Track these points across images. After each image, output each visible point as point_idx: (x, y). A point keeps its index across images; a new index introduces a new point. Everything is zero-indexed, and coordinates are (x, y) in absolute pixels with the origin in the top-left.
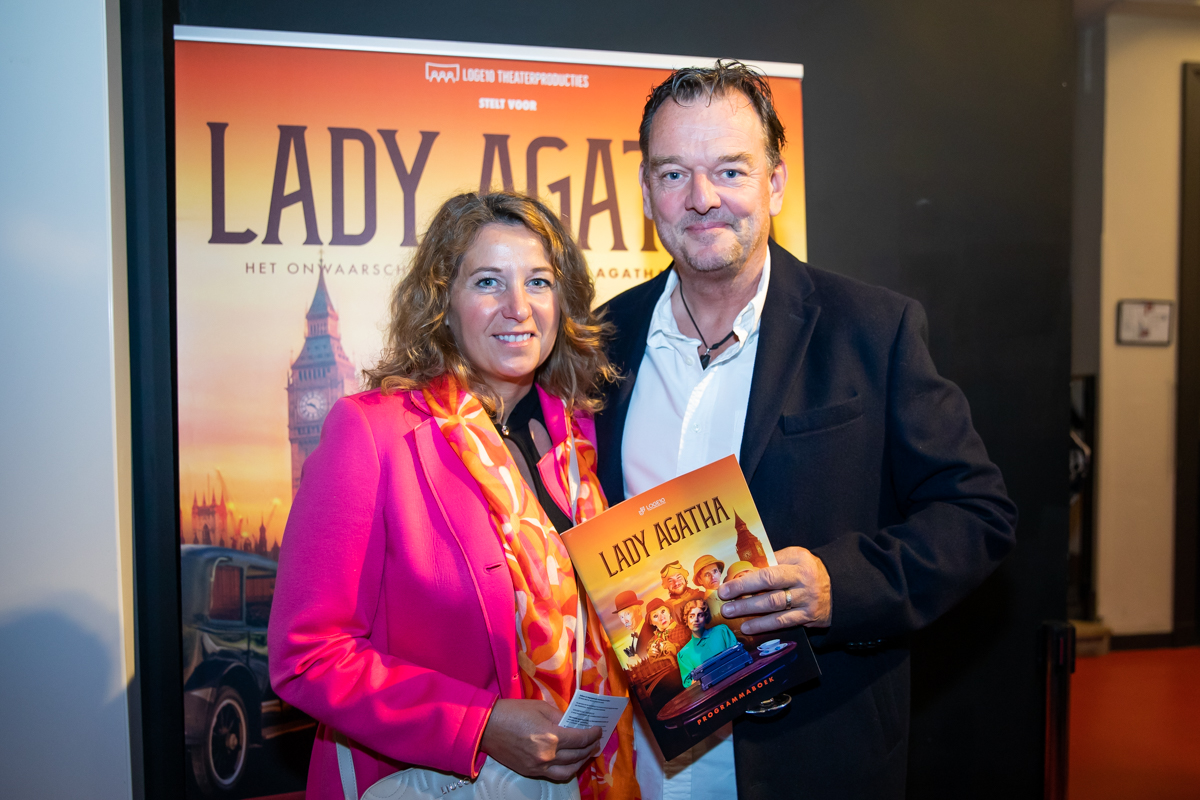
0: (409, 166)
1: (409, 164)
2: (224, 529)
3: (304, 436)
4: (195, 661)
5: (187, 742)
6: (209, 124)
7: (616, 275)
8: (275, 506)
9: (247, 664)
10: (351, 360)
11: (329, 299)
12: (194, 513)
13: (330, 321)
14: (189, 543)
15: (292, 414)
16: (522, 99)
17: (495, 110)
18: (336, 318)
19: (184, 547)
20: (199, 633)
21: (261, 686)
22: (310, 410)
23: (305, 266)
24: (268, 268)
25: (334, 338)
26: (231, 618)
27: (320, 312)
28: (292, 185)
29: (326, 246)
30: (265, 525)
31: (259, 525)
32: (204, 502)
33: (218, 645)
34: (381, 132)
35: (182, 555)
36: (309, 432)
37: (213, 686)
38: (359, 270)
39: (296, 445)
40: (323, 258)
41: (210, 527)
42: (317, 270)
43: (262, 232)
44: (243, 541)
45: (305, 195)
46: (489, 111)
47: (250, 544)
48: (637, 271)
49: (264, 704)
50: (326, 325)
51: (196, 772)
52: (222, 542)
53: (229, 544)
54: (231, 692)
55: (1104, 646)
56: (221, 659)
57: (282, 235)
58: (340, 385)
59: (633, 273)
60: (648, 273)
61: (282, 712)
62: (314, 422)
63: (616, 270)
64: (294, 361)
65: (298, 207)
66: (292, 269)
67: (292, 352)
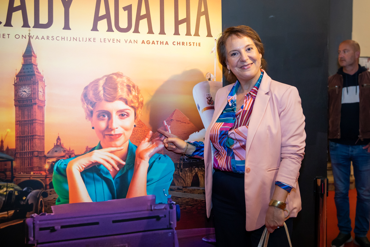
3: (21, 104)
7: (150, 43)
8: (8, 132)
11: (33, 49)
13: (33, 58)
15: (16, 95)
18: (36, 57)
22: (24, 93)
23: (22, 36)
24: (6, 36)
25: (34, 65)
28: (17, 3)
29: (31, 28)
30: (3, 140)
31: (1, 140)
36: (23, 102)
38: (46, 38)
39: (17, 108)
40: (30, 33)
42: (27, 38)
43: (4, 21)
45: (23, 7)
50: (31, 59)
57: (12, 23)
58: (37, 84)
59: (156, 43)
60: (162, 43)
61: (8, 217)
62: (26, 98)
63: (149, 41)
64: (17, 74)
65: (20, 12)
66: (17, 37)
67: (16, 70)
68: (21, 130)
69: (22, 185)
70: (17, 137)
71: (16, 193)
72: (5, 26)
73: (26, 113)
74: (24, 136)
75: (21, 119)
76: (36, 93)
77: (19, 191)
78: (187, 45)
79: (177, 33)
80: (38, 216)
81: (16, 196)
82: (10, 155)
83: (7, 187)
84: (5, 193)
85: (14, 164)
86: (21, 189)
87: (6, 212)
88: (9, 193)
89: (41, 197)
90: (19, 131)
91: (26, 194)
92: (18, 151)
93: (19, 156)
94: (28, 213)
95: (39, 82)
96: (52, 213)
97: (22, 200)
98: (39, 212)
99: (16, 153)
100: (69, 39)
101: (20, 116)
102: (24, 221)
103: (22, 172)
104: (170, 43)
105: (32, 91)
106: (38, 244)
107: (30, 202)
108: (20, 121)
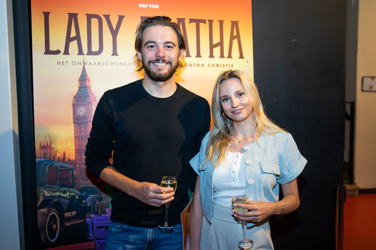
0: (114, 28)
1: (114, 26)
2: (51, 154)
3: (79, 121)
4: (41, 199)
5: (39, 227)
6: (43, 12)
7: (187, 65)
8: (69, 146)
9: (59, 200)
10: (95, 95)
11: (87, 74)
12: (40, 148)
13: (87, 81)
14: (39, 158)
15: (74, 114)
16: (154, 5)
17: (144, 8)
18: (89, 81)
19: (37, 160)
20: (42, 190)
21: (64, 208)
22: (80, 112)
23: (78, 62)
24: (65, 63)
25: (88, 87)
26: (54, 184)
27: (84, 78)
28: (73, 34)
29: (85, 56)
30: (65, 152)
31: (63, 152)
32: (44, 144)
33: (49, 194)
34: (104, 15)
35: (36, 163)
37: (48, 208)
38: (97, 64)
39: (76, 125)
40: (84, 60)
41: (46, 153)
42: (82, 64)
43: (63, 50)
44: (58, 158)
45: (78, 38)
46: (142, 8)
47: (60, 159)
48: (194, 64)
49: (65, 214)
50: (86, 83)
51: (42, 237)
52: (50, 158)
53: (53, 158)
54: (54, 210)
55: (357, 193)
56: (50, 198)
57: (70, 52)
58: (91, 104)
59: (193, 65)
60: (198, 65)
61: (72, 217)
62: (82, 116)
63: (187, 64)
64: (75, 95)
65: (75, 42)
66: (73, 63)
67: (74, 92)
68: (79, 144)
69: (81, 190)
70: (76, 150)
71: (77, 197)
72: (63, 54)
73: (83, 129)
74: (82, 150)
75: (79, 134)
76: (91, 112)
77: (79, 196)
78: (221, 67)
79: (211, 56)
80: (96, 216)
81: (77, 199)
82: (71, 165)
83: (70, 192)
84: (68, 197)
85: (75, 173)
86: (81, 194)
87: (70, 213)
88: (71, 197)
89: (97, 201)
90: (77, 145)
91: (85, 198)
92: (77, 161)
93: (78, 166)
94: (87, 214)
95: (93, 102)
96: (107, 214)
97: (82, 203)
98: (96, 213)
99: (76, 164)
100: (117, 64)
101: (78, 132)
102: (85, 221)
103: (81, 180)
104: (206, 65)
105: (87, 110)
106: (96, 239)
107: (88, 205)
108: (78, 136)
